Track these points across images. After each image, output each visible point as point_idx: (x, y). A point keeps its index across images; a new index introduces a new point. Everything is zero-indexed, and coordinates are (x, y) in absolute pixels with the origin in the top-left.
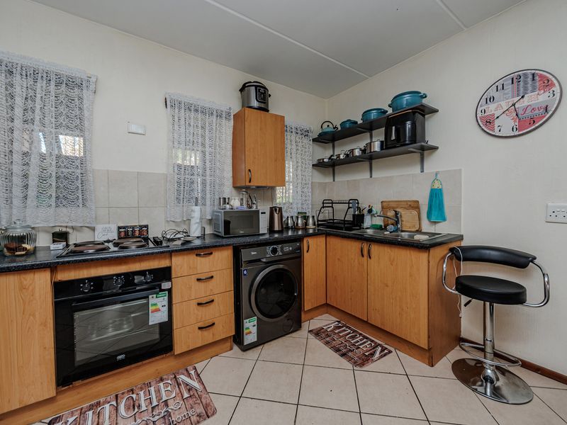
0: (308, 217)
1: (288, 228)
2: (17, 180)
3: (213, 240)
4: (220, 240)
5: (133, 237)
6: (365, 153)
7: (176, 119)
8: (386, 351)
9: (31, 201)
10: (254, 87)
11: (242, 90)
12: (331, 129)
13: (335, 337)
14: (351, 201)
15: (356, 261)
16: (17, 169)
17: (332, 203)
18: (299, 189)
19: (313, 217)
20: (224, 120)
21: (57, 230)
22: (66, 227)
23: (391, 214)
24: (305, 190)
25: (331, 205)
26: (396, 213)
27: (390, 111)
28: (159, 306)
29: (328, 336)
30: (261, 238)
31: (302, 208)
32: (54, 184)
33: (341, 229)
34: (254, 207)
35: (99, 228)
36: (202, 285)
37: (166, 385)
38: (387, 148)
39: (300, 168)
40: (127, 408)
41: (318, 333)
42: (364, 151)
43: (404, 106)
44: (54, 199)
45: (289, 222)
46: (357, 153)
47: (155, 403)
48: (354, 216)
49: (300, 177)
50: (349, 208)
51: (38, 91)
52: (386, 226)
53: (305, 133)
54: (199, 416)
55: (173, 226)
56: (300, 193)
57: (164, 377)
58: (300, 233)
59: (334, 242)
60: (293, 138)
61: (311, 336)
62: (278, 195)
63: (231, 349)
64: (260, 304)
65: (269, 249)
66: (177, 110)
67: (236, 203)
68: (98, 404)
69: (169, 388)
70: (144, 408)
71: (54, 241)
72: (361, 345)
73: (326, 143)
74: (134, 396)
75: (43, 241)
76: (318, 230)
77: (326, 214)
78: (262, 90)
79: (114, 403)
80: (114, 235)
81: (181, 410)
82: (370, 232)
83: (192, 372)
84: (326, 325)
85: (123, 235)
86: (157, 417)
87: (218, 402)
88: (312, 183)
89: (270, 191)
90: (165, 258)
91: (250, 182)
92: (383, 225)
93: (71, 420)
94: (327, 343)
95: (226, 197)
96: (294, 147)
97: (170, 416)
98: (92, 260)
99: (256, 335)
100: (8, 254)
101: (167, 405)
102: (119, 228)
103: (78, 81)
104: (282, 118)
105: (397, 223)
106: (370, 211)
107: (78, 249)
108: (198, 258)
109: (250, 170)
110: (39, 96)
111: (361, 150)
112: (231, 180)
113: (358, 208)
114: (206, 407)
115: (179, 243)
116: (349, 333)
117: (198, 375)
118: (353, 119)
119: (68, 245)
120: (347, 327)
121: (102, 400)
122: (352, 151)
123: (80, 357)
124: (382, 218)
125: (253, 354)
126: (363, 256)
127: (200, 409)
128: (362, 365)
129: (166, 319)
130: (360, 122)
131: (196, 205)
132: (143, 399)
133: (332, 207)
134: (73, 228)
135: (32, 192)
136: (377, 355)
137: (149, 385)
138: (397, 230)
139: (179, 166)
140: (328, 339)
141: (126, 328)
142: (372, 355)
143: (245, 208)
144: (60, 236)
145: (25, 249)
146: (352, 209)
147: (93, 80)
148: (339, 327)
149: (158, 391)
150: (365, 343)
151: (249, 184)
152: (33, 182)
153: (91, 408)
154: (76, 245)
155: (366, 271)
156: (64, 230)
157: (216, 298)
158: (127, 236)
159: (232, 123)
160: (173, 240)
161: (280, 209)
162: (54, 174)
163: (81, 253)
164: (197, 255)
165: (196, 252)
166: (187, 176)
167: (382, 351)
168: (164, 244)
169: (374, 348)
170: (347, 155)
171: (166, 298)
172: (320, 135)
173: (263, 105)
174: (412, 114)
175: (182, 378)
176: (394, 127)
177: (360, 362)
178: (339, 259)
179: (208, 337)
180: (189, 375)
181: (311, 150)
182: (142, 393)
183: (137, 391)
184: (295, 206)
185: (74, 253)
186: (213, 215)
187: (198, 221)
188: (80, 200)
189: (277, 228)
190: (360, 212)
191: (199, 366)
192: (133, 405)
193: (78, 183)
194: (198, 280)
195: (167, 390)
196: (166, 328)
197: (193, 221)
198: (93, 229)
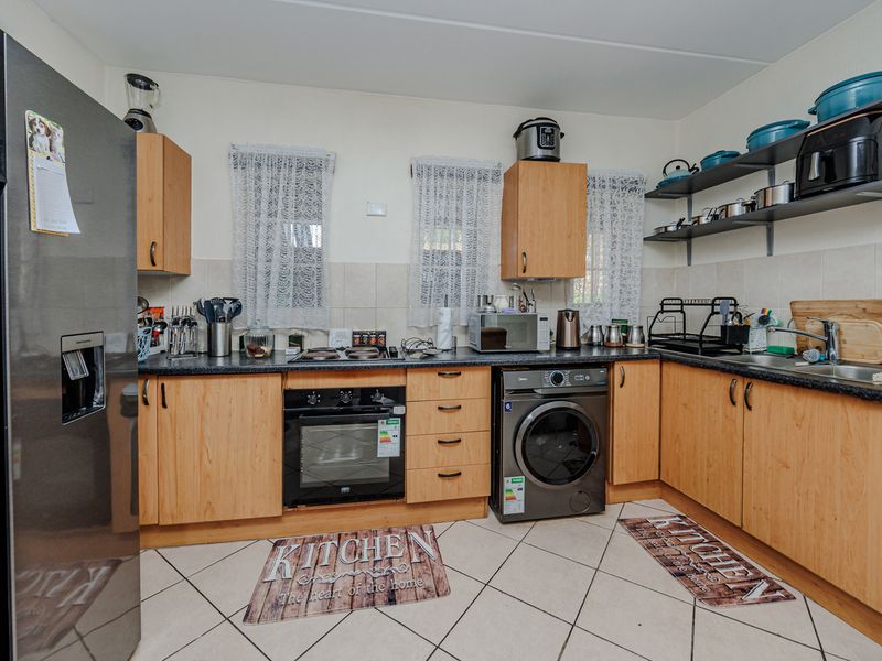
0: (631, 327)
1: (591, 345)
2: (261, 278)
3: (467, 356)
4: (475, 356)
5: (369, 345)
6: (753, 210)
7: (424, 191)
8: (779, 593)
9: (272, 301)
10: (535, 128)
11: (517, 135)
12: (684, 171)
13: (669, 541)
14: (717, 302)
15: (721, 411)
16: (261, 266)
17: (682, 305)
18: (616, 281)
19: (641, 328)
20: (490, 183)
21: (293, 333)
22: (302, 330)
23: (814, 327)
24: (629, 282)
25: (679, 308)
26: (827, 326)
27: (814, 121)
28: (390, 435)
29: (654, 535)
30: (539, 356)
31: (621, 313)
32: (292, 282)
33: (694, 351)
34: (531, 311)
35: (334, 332)
36: (444, 416)
37: (395, 539)
38: (802, 197)
39: (618, 246)
40: (348, 554)
41: (634, 527)
42: (751, 206)
43: (851, 107)
44: (291, 299)
45: (595, 334)
46: (737, 210)
47: (378, 557)
48: (724, 328)
49: (618, 260)
50: (713, 313)
51: (282, 181)
52: (801, 351)
53: (631, 186)
54: (427, 590)
55: (416, 334)
56: (617, 287)
57: (394, 529)
58: (614, 353)
59: (676, 373)
60: (606, 196)
61: (621, 530)
62: (576, 291)
63: (485, 516)
64: (529, 457)
65: (548, 375)
66: (425, 179)
67: (502, 303)
68: (321, 539)
69: (397, 544)
70: (365, 558)
71: (290, 345)
72: (722, 567)
73: (675, 198)
74: (357, 541)
75: (281, 344)
76: (650, 351)
77: (669, 325)
78: (548, 130)
79: (336, 543)
80: (347, 343)
81: (407, 575)
82: (763, 361)
83: (428, 533)
84: (655, 518)
85: (357, 341)
86: (377, 575)
87: (453, 581)
88: (642, 269)
89: (562, 285)
90: (399, 374)
91: (524, 271)
92: (796, 348)
93: (294, 547)
94: (650, 547)
95: (489, 294)
96: (608, 210)
97: (392, 577)
98: (319, 368)
99: (522, 503)
100: (249, 355)
101: (391, 564)
102: (354, 333)
103: (317, 163)
104: (583, 167)
105: (828, 345)
106: (764, 320)
107: (310, 355)
108: (441, 378)
109: (524, 254)
110: (281, 186)
111: (744, 204)
112: (499, 270)
113: (736, 314)
114: (438, 581)
115: (417, 355)
116: (702, 542)
117: (435, 539)
118: (728, 148)
119: (302, 351)
120: (699, 530)
121: (325, 536)
122: (726, 208)
123: (306, 479)
124: (794, 335)
125: (516, 531)
126: (734, 404)
127: (429, 582)
128: (717, 601)
129: (397, 454)
130: (743, 151)
131: (446, 306)
132: (366, 547)
133: (682, 311)
134: (308, 331)
135: (273, 291)
136: (757, 594)
137: (375, 533)
138: (828, 359)
139: (426, 254)
140: (653, 541)
141: (353, 456)
142: (744, 591)
143: (516, 310)
144: (296, 340)
145: (262, 351)
146: (720, 317)
147: (332, 157)
148: (682, 527)
149: (384, 544)
150: (731, 566)
151: (523, 275)
152: (274, 279)
153: (314, 540)
154: (310, 351)
155: (740, 433)
156: (300, 333)
157: (463, 437)
158: (362, 344)
159: (501, 185)
160: (413, 352)
161: (576, 314)
162: (292, 270)
163: (310, 359)
164: (439, 374)
165: (439, 370)
166: (436, 267)
167: (768, 591)
168: (400, 356)
169: (751, 581)
170: (715, 217)
171: (399, 426)
172: (661, 185)
173: (549, 153)
174: (867, 120)
175: (414, 536)
176: (816, 156)
177: (711, 595)
178: (685, 405)
179: (450, 490)
180: (423, 535)
181: (642, 212)
182: (366, 540)
183: (360, 536)
184: (606, 308)
185: (305, 359)
186: (468, 321)
187: (447, 327)
188: (315, 300)
189: (568, 343)
190: (740, 321)
191: (439, 528)
192: (355, 552)
193: (314, 280)
194: (440, 408)
195: (393, 546)
196: (398, 466)
197: (441, 328)
198: (327, 333)
